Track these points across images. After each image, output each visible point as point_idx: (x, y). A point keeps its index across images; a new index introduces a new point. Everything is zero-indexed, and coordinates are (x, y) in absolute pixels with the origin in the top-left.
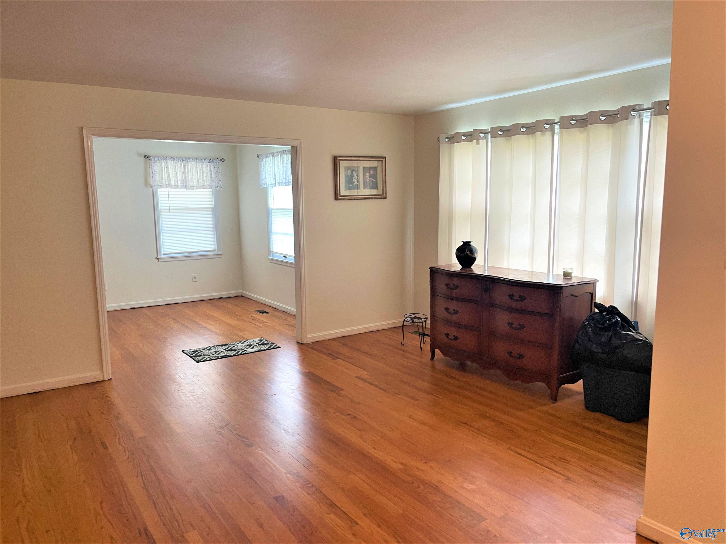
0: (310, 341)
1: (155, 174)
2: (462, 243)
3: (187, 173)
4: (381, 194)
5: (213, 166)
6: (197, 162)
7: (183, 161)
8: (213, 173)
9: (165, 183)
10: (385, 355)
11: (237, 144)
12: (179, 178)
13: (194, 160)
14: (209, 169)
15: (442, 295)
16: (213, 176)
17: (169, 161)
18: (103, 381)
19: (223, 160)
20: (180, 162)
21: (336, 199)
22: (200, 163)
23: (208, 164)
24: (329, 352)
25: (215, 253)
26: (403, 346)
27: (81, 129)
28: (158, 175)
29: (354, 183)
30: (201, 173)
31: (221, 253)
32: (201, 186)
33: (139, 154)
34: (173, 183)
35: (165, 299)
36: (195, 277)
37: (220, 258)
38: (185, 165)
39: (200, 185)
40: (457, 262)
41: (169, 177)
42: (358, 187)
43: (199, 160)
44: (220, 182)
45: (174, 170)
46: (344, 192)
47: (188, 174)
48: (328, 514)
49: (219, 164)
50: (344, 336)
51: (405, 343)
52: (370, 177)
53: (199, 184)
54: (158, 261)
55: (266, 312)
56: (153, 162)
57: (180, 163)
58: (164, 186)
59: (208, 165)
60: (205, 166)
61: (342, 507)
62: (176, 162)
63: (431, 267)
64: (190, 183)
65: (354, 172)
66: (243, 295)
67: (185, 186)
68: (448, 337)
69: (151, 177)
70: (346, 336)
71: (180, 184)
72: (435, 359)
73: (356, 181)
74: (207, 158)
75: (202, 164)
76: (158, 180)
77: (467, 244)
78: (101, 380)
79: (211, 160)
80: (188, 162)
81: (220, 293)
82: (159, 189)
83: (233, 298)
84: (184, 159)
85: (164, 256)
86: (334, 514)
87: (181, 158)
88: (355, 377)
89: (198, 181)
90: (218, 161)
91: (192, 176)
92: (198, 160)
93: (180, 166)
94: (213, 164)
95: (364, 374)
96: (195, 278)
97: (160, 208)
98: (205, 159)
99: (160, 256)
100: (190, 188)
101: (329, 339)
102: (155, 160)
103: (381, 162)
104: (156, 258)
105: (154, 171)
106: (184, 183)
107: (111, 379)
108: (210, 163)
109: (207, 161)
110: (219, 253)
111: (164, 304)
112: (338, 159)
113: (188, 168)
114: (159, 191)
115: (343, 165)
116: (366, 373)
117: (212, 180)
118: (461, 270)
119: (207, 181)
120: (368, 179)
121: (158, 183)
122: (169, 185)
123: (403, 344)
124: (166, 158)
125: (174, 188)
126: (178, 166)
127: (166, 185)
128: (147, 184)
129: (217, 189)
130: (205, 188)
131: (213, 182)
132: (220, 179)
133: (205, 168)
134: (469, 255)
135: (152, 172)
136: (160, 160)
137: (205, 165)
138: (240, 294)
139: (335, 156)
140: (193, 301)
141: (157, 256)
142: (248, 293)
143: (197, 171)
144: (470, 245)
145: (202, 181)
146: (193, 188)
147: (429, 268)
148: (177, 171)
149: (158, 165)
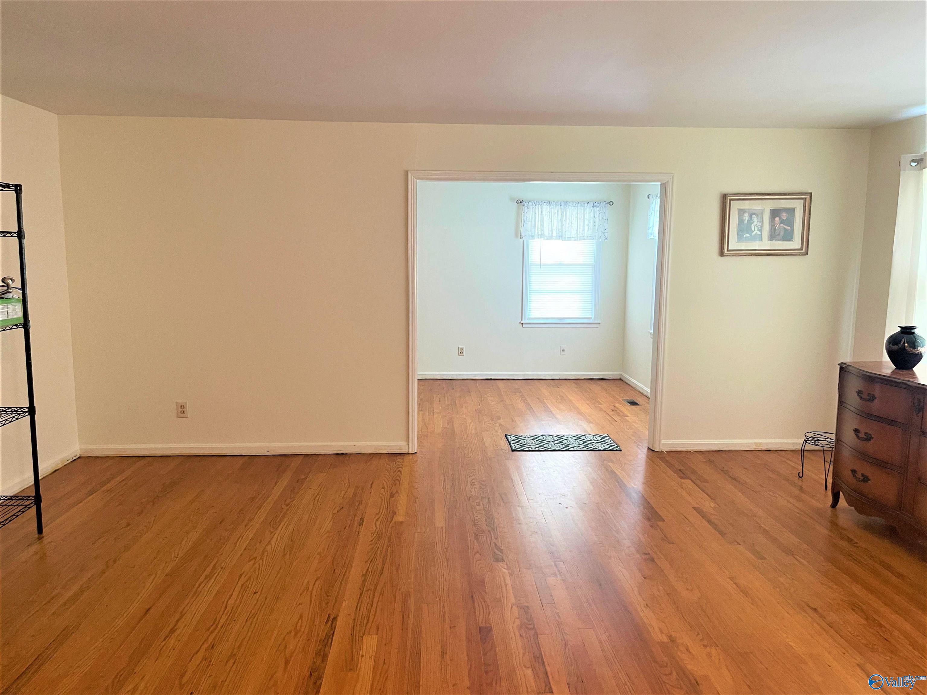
0: (665, 449)
1: (527, 223)
2: (899, 329)
3: (565, 220)
4: (800, 248)
5: (598, 211)
6: (577, 206)
7: (561, 205)
8: (597, 220)
9: (538, 233)
10: (760, 485)
11: (632, 183)
12: (554, 228)
13: (574, 204)
14: (592, 215)
15: (852, 409)
16: (597, 224)
17: (545, 206)
18: (407, 454)
19: (611, 203)
20: (557, 207)
21: (722, 254)
22: (582, 208)
23: (592, 208)
24: (682, 468)
25: (591, 321)
26: (800, 478)
27: (406, 173)
28: (530, 223)
29: (753, 232)
30: (582, 221)
31: (599, 322)
32: (581, 237)
33: (512, 199)
34: (546, 233)
35: (527, 373)
36: (564, 349)
37: (597, 328)
38: (563, 211)
39: (579, 236)
40: (888, 359)
41: (542, 225)
42: (760, 238)
43: (581, 204)
44: (606, 231)
45: (550, 217)
46: (734, 244)
47: (566, 222)
48: (525, 667)
49: (606, 208)
50: (719, 451)
51: (804, 475)
52: (781, 223)
53: (577, 235)
54: (522, 325)
55: (636, 404)
56: (526, 208)
57: (557, 209)
58: (536, 237)
59: (591, 211)
60: (588, 212)
61: (548, 665)
62: (552, 207)
63: (842, 363)
64: (566, 233)
65: (754, 216)
66: (622, 378)
67: (560, 237)
68: (854, 476)
69: (522, 226)
70: (721, 451)
71: (554, 234)
72: (838, 506)
73: (756, 229)
74: (591, 202)
75: (584, 209)
76: (529, 230)
77: (908, 331)
78: (406, 453)
79: (596, 204)
80: (567, 207)
81: (594, 373)
82: (530, 240)
83: (608, 381)
84: (563, 203)
85: (528, 321)
86: (532, 670)
87: (560, 202)
88: (695, 508)
89: (577, 230)
90: (604, 205)
91: (570, 224)
92: (579, 204)
93: (557, 212)
94: (598, 209)
95: (708, 506)
96: (563, 351)
97: (530, 263)
98: (588, 203)
99: (525, 320)
100: (566, 239)
101: (694, 450)
102: (528, 205)
103: (802, 201)
104: (520, 323)
105: (526, 219)
106: (560, 233)
107: (416, 453)
108: (595, 208)
109: (591, 204)
110: (596, 322)
111: (525, 378)
112: (729, 198)
113: (566, 214)
114: (530, 242)
115: (735, 207)
116: (713, 505)
117: (595, 228)
118: (893, 372)
119: (588, 230)
120: (777, 226)
121: (530, 233)
122: (542, 236)
123: (801, 475)
124: (541, 203)
125: (547, 239)
126: (555, 212)
127: (539, 235)
128: (517, 234)
129: (600, 240)
130: (584, 239)
131: (596, 231)
132: (606, 227)
133: (587, 214)
134: (907, 349)
135: (524, 220)
136: (535, 205)
137: (588, 210)
138: (619, 377)
139: (724, 194)
140: (559, 379)
141: (522, 321)
142: (628, 377)
143: (577, 217)
144: (914, 333)
145: (581, 230)
146: (569, 239)
147: (839, 365)
148: (553, 218)
149: (531, 211)
